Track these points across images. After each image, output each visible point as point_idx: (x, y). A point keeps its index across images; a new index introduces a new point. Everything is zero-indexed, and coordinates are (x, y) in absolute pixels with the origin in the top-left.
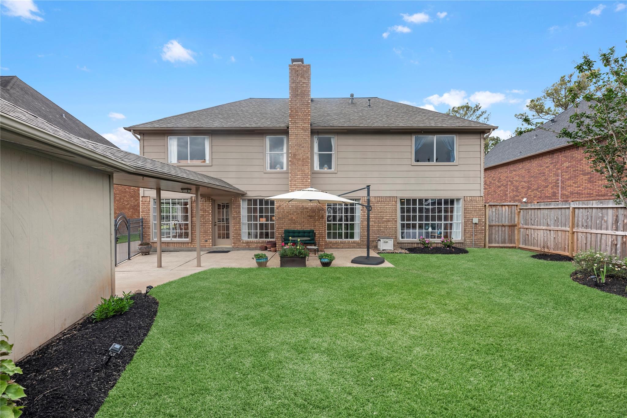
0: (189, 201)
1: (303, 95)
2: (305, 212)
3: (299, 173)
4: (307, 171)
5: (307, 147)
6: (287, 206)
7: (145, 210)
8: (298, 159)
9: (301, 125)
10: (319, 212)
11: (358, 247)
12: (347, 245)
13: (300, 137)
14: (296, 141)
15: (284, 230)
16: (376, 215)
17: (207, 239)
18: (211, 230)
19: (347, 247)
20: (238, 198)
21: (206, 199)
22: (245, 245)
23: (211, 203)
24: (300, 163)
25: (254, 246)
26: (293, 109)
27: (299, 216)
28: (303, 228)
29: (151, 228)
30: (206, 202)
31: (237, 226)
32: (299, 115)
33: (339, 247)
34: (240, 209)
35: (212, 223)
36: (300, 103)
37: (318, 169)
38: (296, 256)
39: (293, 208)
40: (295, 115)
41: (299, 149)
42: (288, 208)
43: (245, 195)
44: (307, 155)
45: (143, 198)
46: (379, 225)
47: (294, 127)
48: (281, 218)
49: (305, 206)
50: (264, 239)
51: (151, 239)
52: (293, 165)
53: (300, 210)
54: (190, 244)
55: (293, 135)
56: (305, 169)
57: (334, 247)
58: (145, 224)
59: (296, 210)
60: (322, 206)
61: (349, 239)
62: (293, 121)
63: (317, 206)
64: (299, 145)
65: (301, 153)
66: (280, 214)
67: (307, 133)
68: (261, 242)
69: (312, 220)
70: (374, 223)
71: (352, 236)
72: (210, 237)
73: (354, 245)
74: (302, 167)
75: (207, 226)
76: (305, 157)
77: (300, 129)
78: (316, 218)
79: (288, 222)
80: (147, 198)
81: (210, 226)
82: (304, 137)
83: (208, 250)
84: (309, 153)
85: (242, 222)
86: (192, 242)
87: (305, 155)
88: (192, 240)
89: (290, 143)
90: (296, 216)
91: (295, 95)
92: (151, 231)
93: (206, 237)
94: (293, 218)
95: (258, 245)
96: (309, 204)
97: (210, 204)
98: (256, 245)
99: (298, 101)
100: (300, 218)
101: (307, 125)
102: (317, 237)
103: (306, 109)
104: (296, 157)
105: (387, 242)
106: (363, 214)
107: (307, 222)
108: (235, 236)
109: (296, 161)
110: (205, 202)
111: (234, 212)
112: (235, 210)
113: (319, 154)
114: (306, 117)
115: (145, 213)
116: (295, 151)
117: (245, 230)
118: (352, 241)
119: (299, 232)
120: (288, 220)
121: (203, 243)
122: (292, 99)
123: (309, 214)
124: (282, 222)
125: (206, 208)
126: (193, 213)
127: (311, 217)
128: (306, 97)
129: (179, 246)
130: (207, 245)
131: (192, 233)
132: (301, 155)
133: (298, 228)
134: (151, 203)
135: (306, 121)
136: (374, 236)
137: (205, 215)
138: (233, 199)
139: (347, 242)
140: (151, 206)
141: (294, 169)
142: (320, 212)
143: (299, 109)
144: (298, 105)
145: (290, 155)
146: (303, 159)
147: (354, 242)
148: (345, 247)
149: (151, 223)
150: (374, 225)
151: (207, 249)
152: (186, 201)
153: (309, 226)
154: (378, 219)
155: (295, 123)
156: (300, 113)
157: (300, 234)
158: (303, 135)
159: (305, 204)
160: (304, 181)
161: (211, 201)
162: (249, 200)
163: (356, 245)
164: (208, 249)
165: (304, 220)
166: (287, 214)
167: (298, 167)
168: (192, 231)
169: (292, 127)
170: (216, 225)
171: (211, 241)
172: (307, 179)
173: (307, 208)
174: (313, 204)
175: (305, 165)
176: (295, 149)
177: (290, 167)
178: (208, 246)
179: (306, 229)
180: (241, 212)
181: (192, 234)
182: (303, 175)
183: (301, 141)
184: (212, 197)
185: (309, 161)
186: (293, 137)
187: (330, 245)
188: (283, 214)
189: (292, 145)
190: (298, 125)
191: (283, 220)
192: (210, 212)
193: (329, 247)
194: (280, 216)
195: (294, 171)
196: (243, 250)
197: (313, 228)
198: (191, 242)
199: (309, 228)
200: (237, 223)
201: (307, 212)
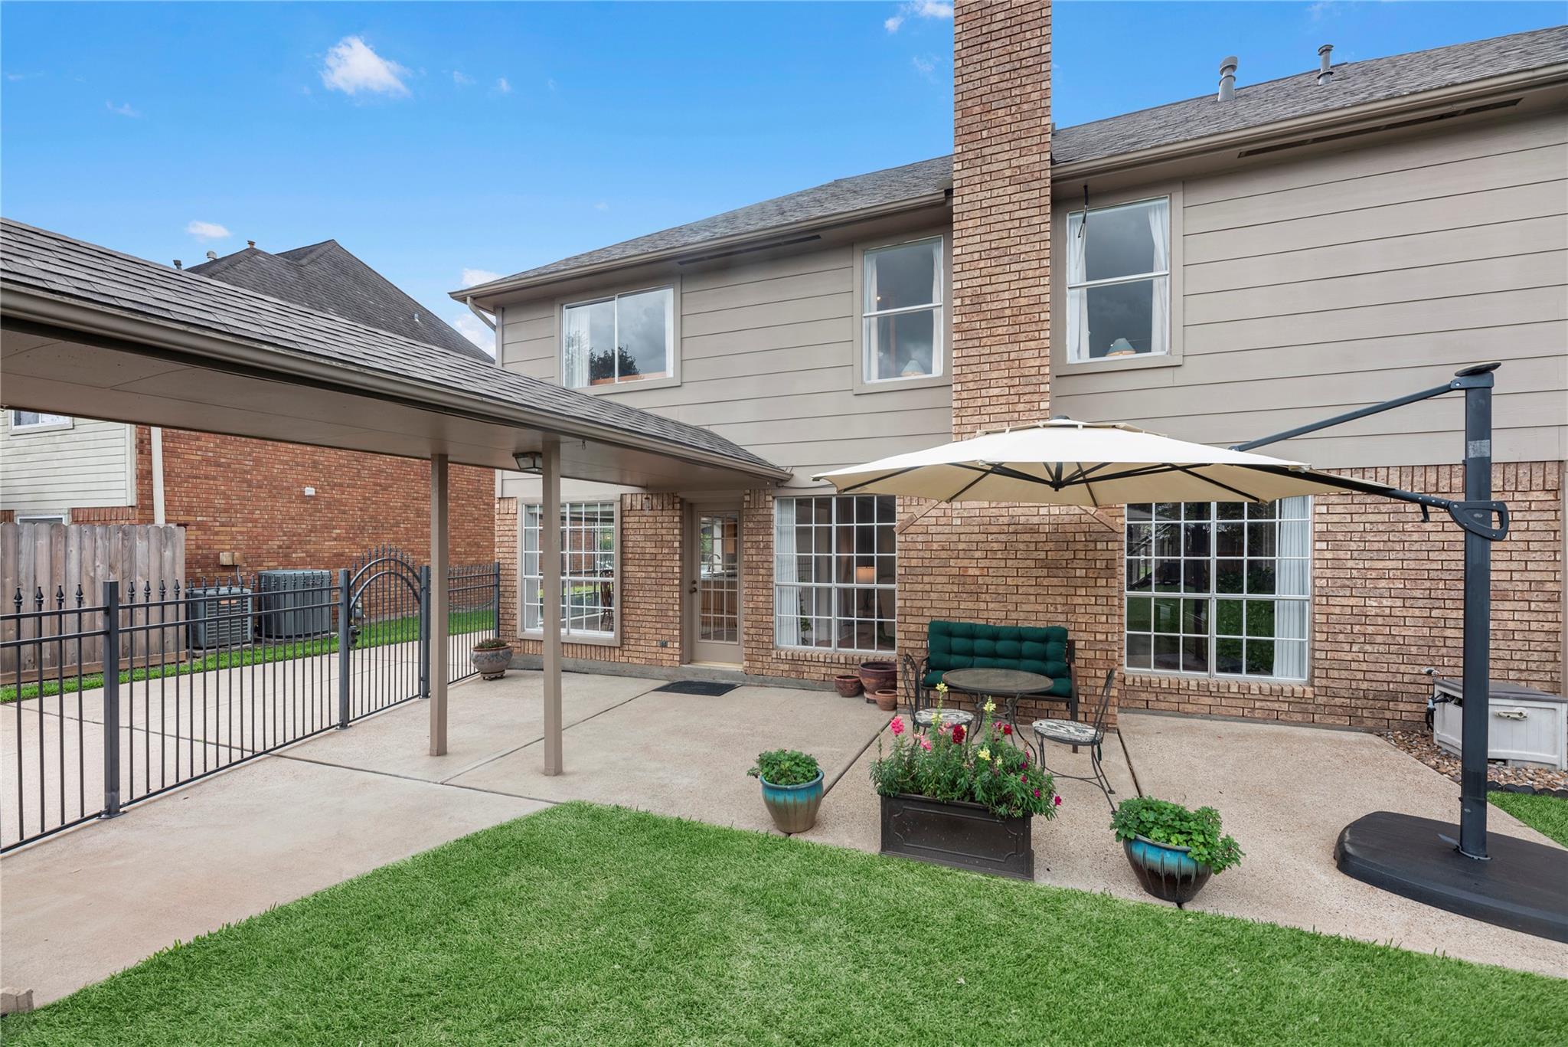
0: (616, 509)
1: (1017, 29)
2: (1022, 546)
3: (995, 375)
4: (1032, 363)
5: (1034, 256)
6: (942, 521)
7: (506, 539)
8: (994, 314)
9: (1005, 164)
10: (1091, 546)
11: (1299, 717)
12: (1234, 703)
13: (1000, 218)
14: (984, 238)
15: (928, 621)
16: (1412, 564)
17: (666, 638)
18: (677, 607)
19: (1233, 712)
20: (762, 492)
21: (665, 502)
22: (786, 667)
23: (678, 513)
24: (1000, 331)
25: (817, 673)
26: (969, 103)
27: (994, 563)
28: (1014, 615)
29: (519, 594)
30: (662, 510)
31: (761, 598)
32: (997, 122)
33: (1189, 708)
34: (771, 534)
35: (680, 585)
36: (1001, 69)
37: (1085, 357)
38: (972, 799)
39: (967, 529)
40: (981, 126)
41: (998, 270)
42: (947, 529)
43: (787, 481)
44: (1036, 291)
45: (502, 502)
46: (1435, 613)
47: (977, 179)
48: (918, 571)
49: (1022, 520)
50: (855, 651)
51: (519, 627)
52: (970, 344)
53: (1003, 538)
54: (617, 650)
55: (972, 215)
56: (1027, 355)
57: (1163, 705)
58: (504, 583)
59: (982, 538)
60: (1106, 519)
61: (1244, 677)
62: (971, 155)
63: (1084, 518)
64: (995, 253)
65: (1005, 286)
66: (913, 554)
67: (1036, 194)
68: (842, 660)
69: (1055, 581)
70: (1399, 603)
71: (1262, 660)
72: (676, 633)
73: (1276, 705)
74: (1010, 347)
75: (665, 595)
76: (1023, 301)
77: (1000, 183)
78: (1079, 573)
79: (948, 588)
80: (510, 501)
81: (677, 595)
82: (1021, 214)
83: (667, 677)
84: (1045, 281)
85: (776, 582)
86: (622, 644)
87: (1025, 292)
88: (622, 638)
89: (957, 251)
90: (983, 563)
91: (980, 40)
92: (518, 606)
93: (664, 632)
94: (971, 572)
95: (834, 671)
96: (1043, 511)
97: (677, 519)
98: (823, 670)
99: (991, 63)
100: (1001, 572)
101: (1037, 158)
102: (1079, 663)
103: (1029, 89)
104: (984, 307)
105: (1521, 718)
106: (1329, 555)
107: (1032, 590)
108: (752, 631)
109: (984, 324)
110: (660, 513)
111: (749, 545)
112: (755, 538)
113: (1091, 292)
114: (1032, 123)
115: (505, 550)
116: (979, 281)
117: (787, 611)
118: (1266, 688)
119: (995, 635)
120: (945, 579)
121: (654, 650)
122: (967, 61)
123: (1042, 555)
124: (919, 587)
125: (664, 532)
126: (626, 550)
127: (1050, 567)
128: (1028, 35)
129: (589, 656)
130: (665, 657)
131: (622, 615)
132: (1007, 295)
133: (992, 614)
134: (519, 516)
135: (1030, 142)
136: (1402, 668)
137: (660, 557)
138: (747, 498)
139: (1234, 689)
140: (518, 528)
141: (976, 360)
142: (1099, 546)
143: (997, 96)
144: (994, 79)
145: (958, 302)
146: (1015, 312)
147: (1277, 694)
148: (1223, 710)
149: (518, 578)
150: (1396, 612)
151: (665, 671)
152: (607, 509)
153: (1041, 608)
154: (1427, 584)
155: (979, 161)
156: (1001, 113)
157: (1001, 646)
158: (1017, 206)
159: (1026, 511)
160: (1021, 407)
161: (678, 506)
162: (803, 503)
163: (1285, 706)
164: (669, 672)
165: (1020, 581)
166: (944, 554)
167: (994, 349)
168: (622, 607)
169: (966, 182)
170: (694, 591)
171: (677, 645)
172: (1036, 397)
173: (1033, 530)
174: (1064, 510)
175: (1022, 337)
176: (977, 273)
177: (955, 354)
178: (669, 663)
179: (1026, 624)
180: (775, 546)
181: (622, 620)
182: (1016, 381)
183: (1005, 234)
184: (682, 495)
185: (1045, 316)
186: (970, 223)
187: (1144, 696)
188: (927, 555)
189: (968, 258)
190: (994, 167)
191: (926, 579)
192: (677, 544)
193: (1138, 704)
194: (914, 562)
195: (974, 368)
196: (782, 686)
197: (1062, 617)
198: (619, 645)
199: (1041, 616)
200: (760, 585)
201: (1032, 546)
